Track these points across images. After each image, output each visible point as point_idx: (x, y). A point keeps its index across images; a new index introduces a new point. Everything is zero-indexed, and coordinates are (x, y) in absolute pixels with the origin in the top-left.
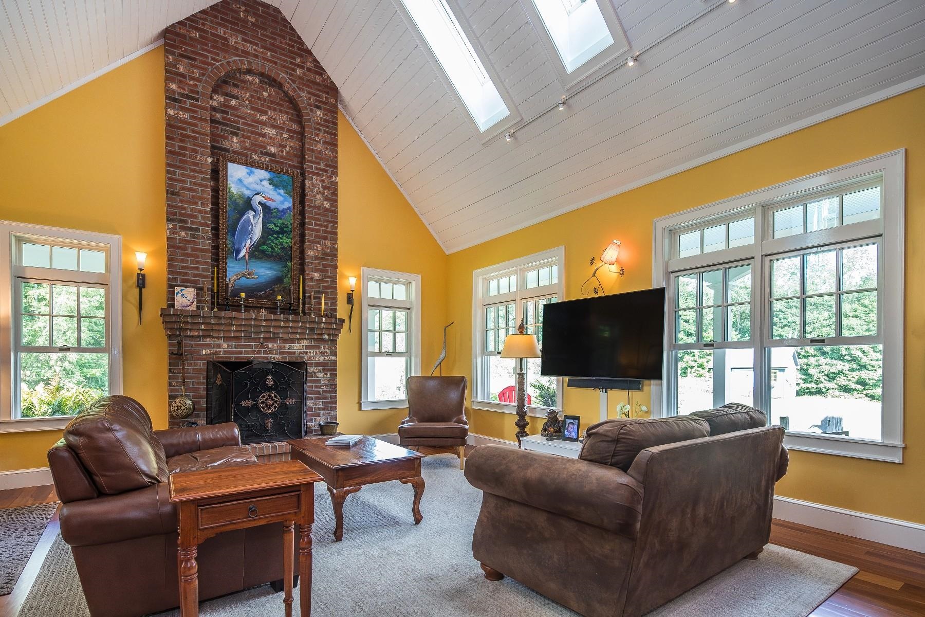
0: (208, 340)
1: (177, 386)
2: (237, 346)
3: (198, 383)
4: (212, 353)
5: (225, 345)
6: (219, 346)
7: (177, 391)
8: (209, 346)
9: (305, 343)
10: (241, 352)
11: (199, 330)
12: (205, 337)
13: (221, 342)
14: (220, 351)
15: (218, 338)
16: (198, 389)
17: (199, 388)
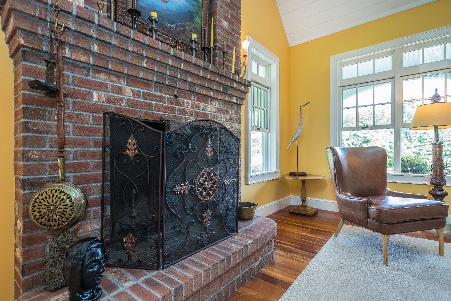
0: (103, 76)
1: (41, 159)
2: (146, 95)
3: (84, 155)
4: (109, 100)
5: (128, 91)
6: (119, 90)
7: (42, 169)
8: (102, 87)
9: (217, 104)
10: (150, 106)
11: (88, 52)
12: (98, 69)
13: (123, 84)
14: (122, 100)
15: (119, 75)
16: (84, 166)
17: (86, 164)
